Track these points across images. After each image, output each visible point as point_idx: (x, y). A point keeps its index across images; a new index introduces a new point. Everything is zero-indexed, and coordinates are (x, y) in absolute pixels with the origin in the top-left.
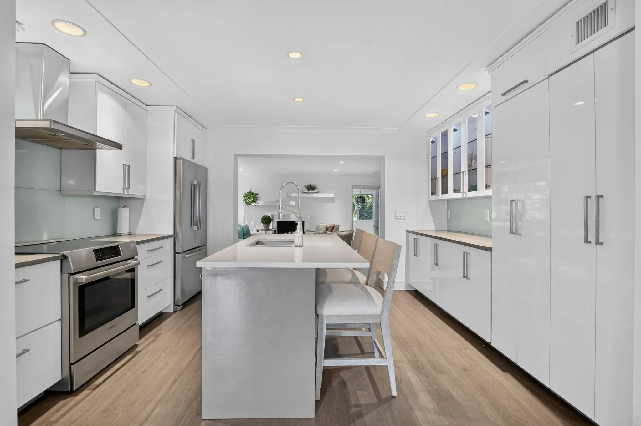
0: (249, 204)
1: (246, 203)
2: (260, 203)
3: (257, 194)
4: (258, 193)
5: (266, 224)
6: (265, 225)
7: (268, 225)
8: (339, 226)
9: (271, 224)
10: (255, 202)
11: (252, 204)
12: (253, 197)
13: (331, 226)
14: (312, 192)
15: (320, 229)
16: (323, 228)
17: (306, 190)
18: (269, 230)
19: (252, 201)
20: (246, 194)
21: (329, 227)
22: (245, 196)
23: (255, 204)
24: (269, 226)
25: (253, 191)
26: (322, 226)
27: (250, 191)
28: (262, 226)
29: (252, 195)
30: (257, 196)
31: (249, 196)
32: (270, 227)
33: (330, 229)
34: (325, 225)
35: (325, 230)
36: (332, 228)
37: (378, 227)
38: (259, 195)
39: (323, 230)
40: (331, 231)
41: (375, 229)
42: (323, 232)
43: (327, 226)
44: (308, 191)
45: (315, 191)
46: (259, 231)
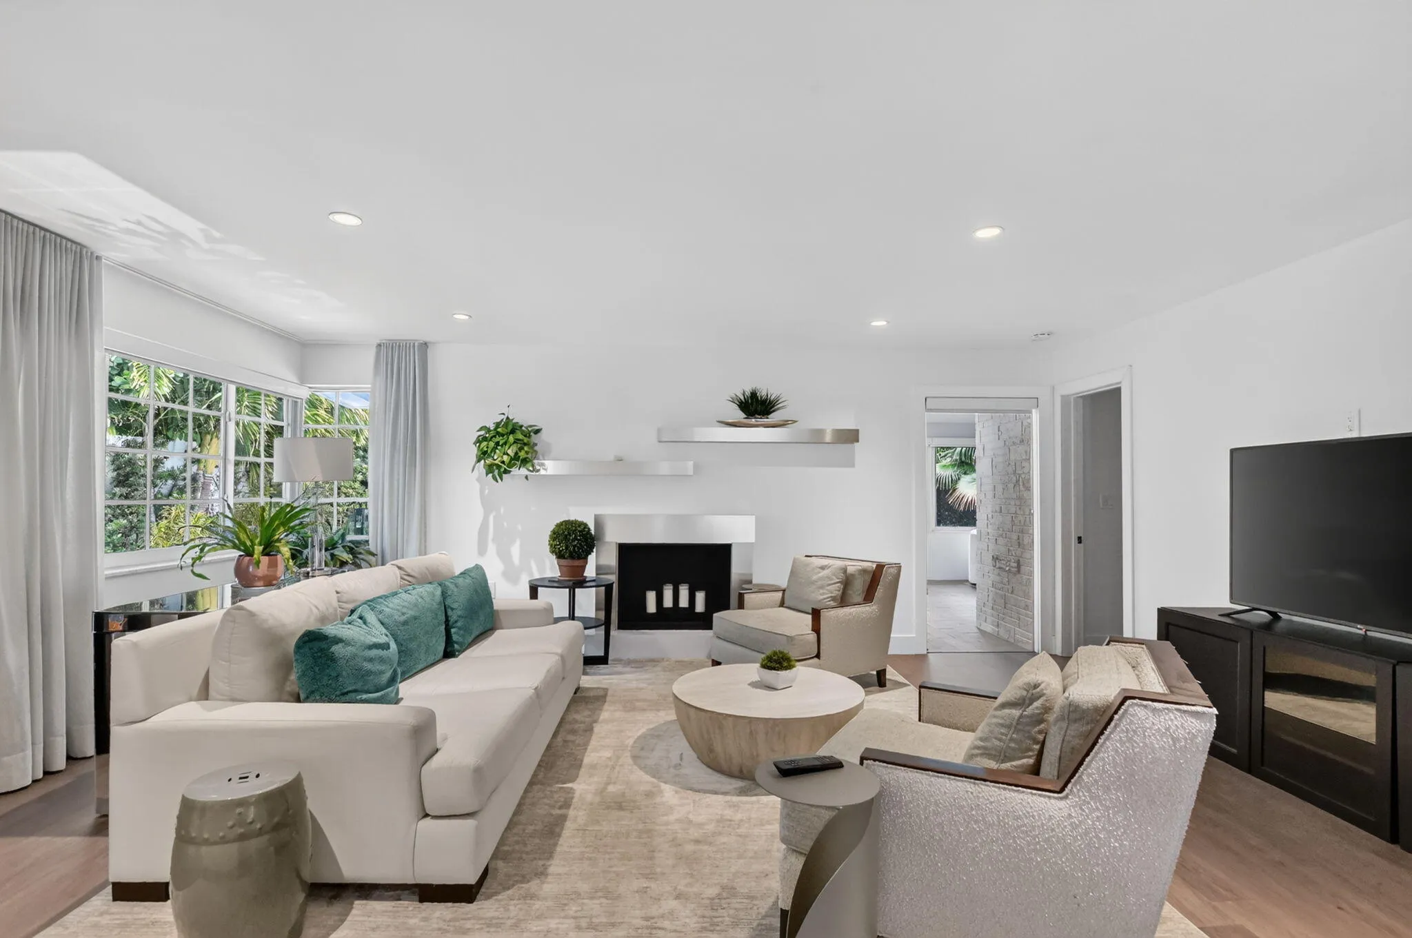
0: (497, 471)
1: (490, 469)
2: (546, 470)
3: (537, 431)
4: (539, 425)
5: (572, 557)
6: (563, 562)
7: (577, 563)
8: (899, 568)
9: (592, 558)
10: (525, 462)
11: (515, 471)
12: (516, 441)
13: (864, 571)
14: (766, 421)
15: (813, 583)
16: (829, 578)
17: (740, 415)
18: (582, 583)
19: (512, 459)
20: (488, 430)
21: (852, 575)
22: (485, 439)
23: (524, 471)
24: (583, 568)
25: (523, 417)
26: (823, 568)
27: (504, 417)
28: (551, 568)
29: (513, 432)
30: (534, 438)
31: (498, 439)
32: (590, 572)
33: (859, 587)
34: (840, 563)
35: (835, 590)
36: (868, 578)
37: (1018, 562)
38: (543, 435)
39: (827, 590)
40: (863, 592)
41: (997, 571)
42: (828, 598)
43: (845, 570)
44: (746, 416)
45: (774, 417)
46: (539, 588)
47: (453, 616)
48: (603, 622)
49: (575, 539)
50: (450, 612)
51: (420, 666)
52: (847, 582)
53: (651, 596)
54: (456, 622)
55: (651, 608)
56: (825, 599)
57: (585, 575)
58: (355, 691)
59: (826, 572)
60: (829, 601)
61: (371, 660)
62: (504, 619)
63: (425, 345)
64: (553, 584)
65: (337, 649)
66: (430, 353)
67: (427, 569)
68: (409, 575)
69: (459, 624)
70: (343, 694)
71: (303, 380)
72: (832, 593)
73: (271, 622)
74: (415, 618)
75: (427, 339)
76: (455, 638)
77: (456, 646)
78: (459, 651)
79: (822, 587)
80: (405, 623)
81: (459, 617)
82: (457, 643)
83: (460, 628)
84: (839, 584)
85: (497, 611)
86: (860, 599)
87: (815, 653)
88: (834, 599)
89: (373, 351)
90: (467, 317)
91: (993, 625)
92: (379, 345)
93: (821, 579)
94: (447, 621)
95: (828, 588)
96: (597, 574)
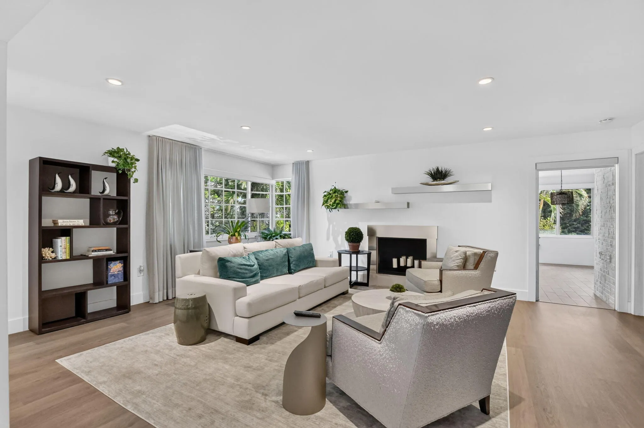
0: (331, 208)
1: (327, 207)
3: (346, 192)
4: (347, 189)
5: (353, 241)
6: (351, 244)
7: (357, 244)
8: (497, 254)
13: (475, 254)
14: (443, 182)
15: (451, 258)
16: (457, 256)
17: (429, 180)
18: (360, 252)
20: (328, 192)
21: (469, 256)
22: (327, 196)
24: (359, 246)
25: (339, 187)
26: (457, 251)
27: (333, 188)
29: (338, 193)
30: (345, 195)
33: (472, 261)
34: (463, 249)
35: (459, 262)
36: (477, 258)
37: (610, 256)
38: (349, 193)
39: (456, 262)
40: (474, 265)
41: (602, 261)
42: (455, 266)
43: (465, 253)
44: (433, 180)
45: (448, 180)
46: (342, 254)
47: (291, 260)
48: (366, 269)
49: (353, 234)
50: (290, 258)
51: (275, 275)
52: (466, 259)
53: (395, 261)
54: (292, 262)
55: (395, 265)
56: (454, 266)
57: (359, 249)
58: (234, 277)
59: (457, 254)
60: (455, 267)
61: (241, 269)
62: (319, 264)
63: (308, 163)
64: (346, 252)
65: (228, 264)
66: (310, 164)
67: (288, 243)
68: (279, 245)
69: (294, 263)
70: (229, 277)
71: (273, 178)
72: (458, 264)
73: (213, 254)
74: (272, 259)
75: (308, 160)
76: (292, 268)
77: (292, 271)
78: (293, 272)
79: (454, 261)
80: (267, 260)
81: (294, 260)
82: (292, 269)
83: (294, 264)
84: (461, 260)
85: (316, 260)
86: (472, 267)
87: (440, 290)
88: (458, 266)
89: (292, 165)
90: (312, 151)
91: (600, 292)
92: (293, 163)
93: (454, 256)
94: (289, 261)
95: (456, 261)
96: (369, 250)
